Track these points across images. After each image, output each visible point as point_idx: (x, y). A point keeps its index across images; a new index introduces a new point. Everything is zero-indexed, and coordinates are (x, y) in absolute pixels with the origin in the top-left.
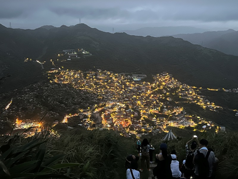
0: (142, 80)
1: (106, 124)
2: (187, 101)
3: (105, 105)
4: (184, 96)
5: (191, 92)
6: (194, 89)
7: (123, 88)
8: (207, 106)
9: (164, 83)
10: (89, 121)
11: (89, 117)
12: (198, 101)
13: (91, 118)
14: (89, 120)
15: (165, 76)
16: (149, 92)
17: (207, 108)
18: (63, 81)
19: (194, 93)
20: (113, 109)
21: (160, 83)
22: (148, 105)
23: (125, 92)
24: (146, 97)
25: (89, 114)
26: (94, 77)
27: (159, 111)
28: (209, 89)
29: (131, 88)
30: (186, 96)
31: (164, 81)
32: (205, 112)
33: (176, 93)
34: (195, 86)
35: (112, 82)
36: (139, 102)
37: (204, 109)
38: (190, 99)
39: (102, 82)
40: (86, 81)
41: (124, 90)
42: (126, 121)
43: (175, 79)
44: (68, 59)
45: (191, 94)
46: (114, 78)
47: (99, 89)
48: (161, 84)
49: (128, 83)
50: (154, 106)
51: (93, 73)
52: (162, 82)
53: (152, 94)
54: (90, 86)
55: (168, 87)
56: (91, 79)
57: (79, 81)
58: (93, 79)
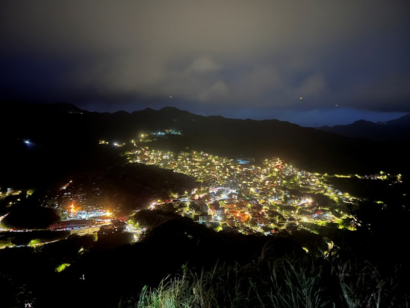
0: (251, 164)
1: (215, 215)
2: (310, 191)
3: (208, 190)
4: (306, 185)
5: (313, 180)
6: (317, 176)
7: (227, 173)
8: (339, 198)
9: (276, 170)
10: (188, 212)
11: (188, 205)
12: (326, 191)
13: (190, 207)
14: (187, 210)
15: (276, 161)
16: (262, 177)
17: (340, 200)
18: (148, 161)
19: (318, 182)
20: (220, 196)
21: (272, 168)
22: (265, 193)
23: (231, 177)
24: (261, 183)
25: (187, 201)
26: (188, 159)
27: (282, 202)
28: (338, 176)
29: (238, 172)
30: (308, 184)
31: (276, 167)
32: (338, 204)
33: (294, 181)
34: (318, 173)
35: (212, 165)
36: (252, 190)
37: (335, 201)
38: (314, 188)
39: (199, 166)
40: (178, 164)
41: (229, 174)
42: (241, 212)
43: (289, 166)
44: (154, 139)
45: (315, 182)
46: (213, 161)
47: (195, 173)
48: (273, 171)
49: (232, 167)
50: (274, 194)
51: (187, 154)
52: (273, 168)
53: (267, 180)
54: (184, 170)
55: (282, 174)
56: (184, 161)
57: (169, 163)
58: (187, 161)
